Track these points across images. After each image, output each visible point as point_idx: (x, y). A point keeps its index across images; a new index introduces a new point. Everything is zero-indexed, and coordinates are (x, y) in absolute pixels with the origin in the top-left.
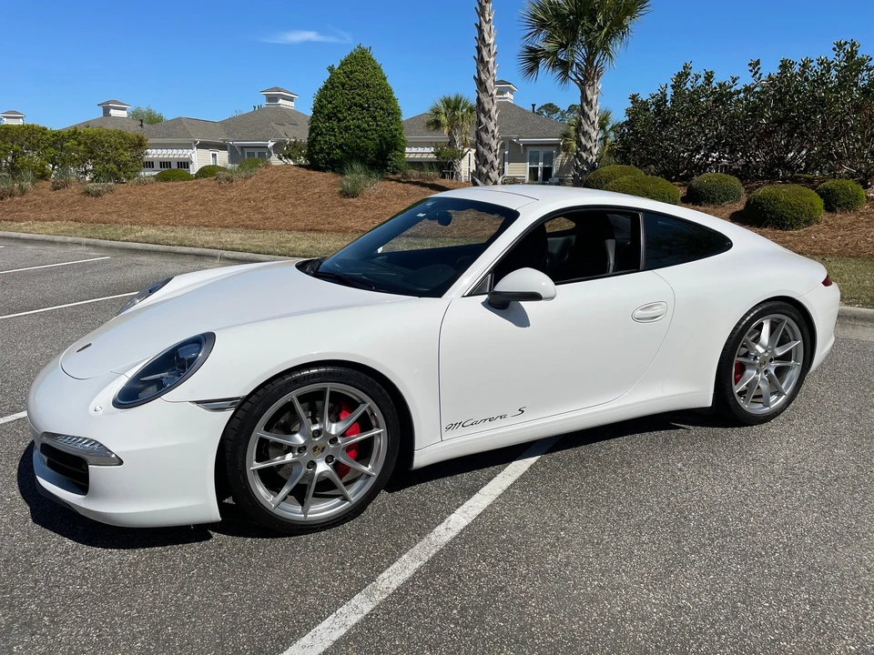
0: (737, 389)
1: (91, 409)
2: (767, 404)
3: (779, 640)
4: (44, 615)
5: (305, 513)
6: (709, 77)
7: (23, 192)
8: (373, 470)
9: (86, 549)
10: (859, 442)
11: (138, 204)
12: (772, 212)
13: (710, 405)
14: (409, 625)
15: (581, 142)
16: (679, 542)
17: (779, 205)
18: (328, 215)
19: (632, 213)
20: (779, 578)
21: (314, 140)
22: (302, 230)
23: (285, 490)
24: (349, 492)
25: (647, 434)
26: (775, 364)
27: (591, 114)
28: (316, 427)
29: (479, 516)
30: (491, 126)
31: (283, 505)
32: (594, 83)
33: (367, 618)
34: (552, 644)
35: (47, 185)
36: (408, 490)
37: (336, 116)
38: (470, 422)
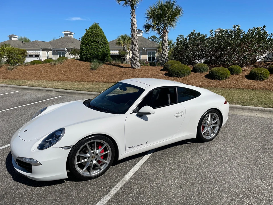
0: (203, 133)
1: (32, 150)
2: (211, 136)
3: (209, 200)
5: (90, 174)
6: (199, 34)
8: (108, 161)
9: (31, 187)
10: (233, 146)
11: (25, 73)
12: (216, 75)
13: (196, 137)
14: (119, 203)
15: (163, 53)
16: (187, 176)
17: (218, 73)
18: (87, 76)
19: (174, 88)
21: (82, 52)
22: (79, 81)
23: (85, 168)
24: (102, 168)
25: (180, 145)
26: (212, 125)
27: (165, 44)
28: (93, 151)
29: (136, 172)
30: (136, 49)
31: (85, 173)
32: (166, 35)
33: (109, 202)
36: (117, 165)
37: (88, 44)
38: (133, 147)
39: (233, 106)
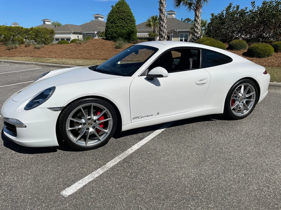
0: (232, 108)
1: (17, 110)
2: (243, 113)
3: (232, 185)
4: (2, 173)
5: (86, 144)
6: (238, 7)
7: (16, 48)
8: (108, 131)
9: (18, 154)
10: (272, 125)
11: (51, 52)
12: (256, 52)
13: (223, 112)
14: (113, 178)
15: (195, 30)
17: (258, 50)
18: (111, 55)
19: (198, 49)
20: (236, 166)
21: (107, 30)
22: (102, 59)
23: (79, 137)
24: (101, 138)
25: (202, 122)
26: (246, 100)
27: (198, 20)
28: (89, 117)
29: (143, 146)
30: (164, 25)
31: (79, 141)
32: (199, 10)
33: (101, 176)
34: (157, 184)
35: (23, 45)
36: (122, 138)
37: (114, 22)
38: (141, 117)
39: (275, 84)
